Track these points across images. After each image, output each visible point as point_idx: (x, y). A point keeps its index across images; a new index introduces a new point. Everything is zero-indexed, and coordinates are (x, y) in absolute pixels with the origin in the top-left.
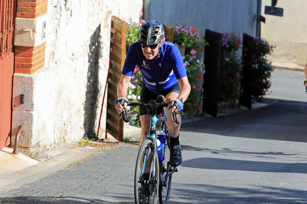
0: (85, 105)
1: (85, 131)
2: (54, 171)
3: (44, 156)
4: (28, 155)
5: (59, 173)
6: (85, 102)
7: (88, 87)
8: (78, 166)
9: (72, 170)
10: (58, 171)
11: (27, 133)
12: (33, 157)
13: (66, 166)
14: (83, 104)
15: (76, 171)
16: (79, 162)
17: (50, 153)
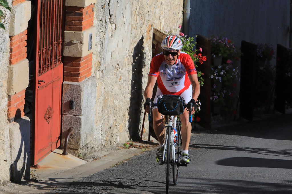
0: (130, 110)
1: (130, 134)
2: (101, 170)
3: (92, 156)
4: (76, 156)
5: (105, 171)
6: (130, 108)
7: (132, 94)
8: (123, 165)
9: (117, 168)
10: (104, 169)
11: (76, 135)
12: (81, 157)
13: (112, 165)
14: (128, 109)
15: (121, 169)
16: (123, 162)
17: (98, 154)
